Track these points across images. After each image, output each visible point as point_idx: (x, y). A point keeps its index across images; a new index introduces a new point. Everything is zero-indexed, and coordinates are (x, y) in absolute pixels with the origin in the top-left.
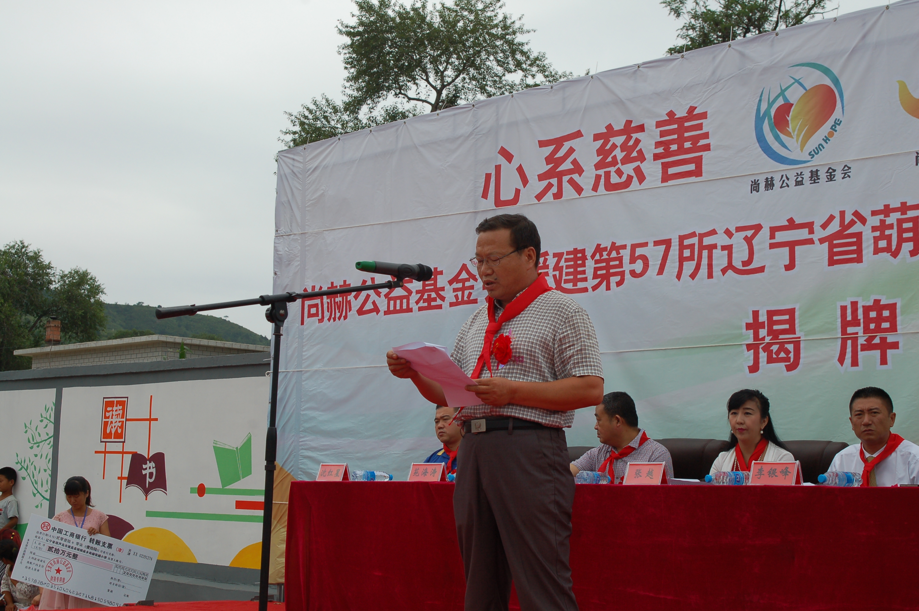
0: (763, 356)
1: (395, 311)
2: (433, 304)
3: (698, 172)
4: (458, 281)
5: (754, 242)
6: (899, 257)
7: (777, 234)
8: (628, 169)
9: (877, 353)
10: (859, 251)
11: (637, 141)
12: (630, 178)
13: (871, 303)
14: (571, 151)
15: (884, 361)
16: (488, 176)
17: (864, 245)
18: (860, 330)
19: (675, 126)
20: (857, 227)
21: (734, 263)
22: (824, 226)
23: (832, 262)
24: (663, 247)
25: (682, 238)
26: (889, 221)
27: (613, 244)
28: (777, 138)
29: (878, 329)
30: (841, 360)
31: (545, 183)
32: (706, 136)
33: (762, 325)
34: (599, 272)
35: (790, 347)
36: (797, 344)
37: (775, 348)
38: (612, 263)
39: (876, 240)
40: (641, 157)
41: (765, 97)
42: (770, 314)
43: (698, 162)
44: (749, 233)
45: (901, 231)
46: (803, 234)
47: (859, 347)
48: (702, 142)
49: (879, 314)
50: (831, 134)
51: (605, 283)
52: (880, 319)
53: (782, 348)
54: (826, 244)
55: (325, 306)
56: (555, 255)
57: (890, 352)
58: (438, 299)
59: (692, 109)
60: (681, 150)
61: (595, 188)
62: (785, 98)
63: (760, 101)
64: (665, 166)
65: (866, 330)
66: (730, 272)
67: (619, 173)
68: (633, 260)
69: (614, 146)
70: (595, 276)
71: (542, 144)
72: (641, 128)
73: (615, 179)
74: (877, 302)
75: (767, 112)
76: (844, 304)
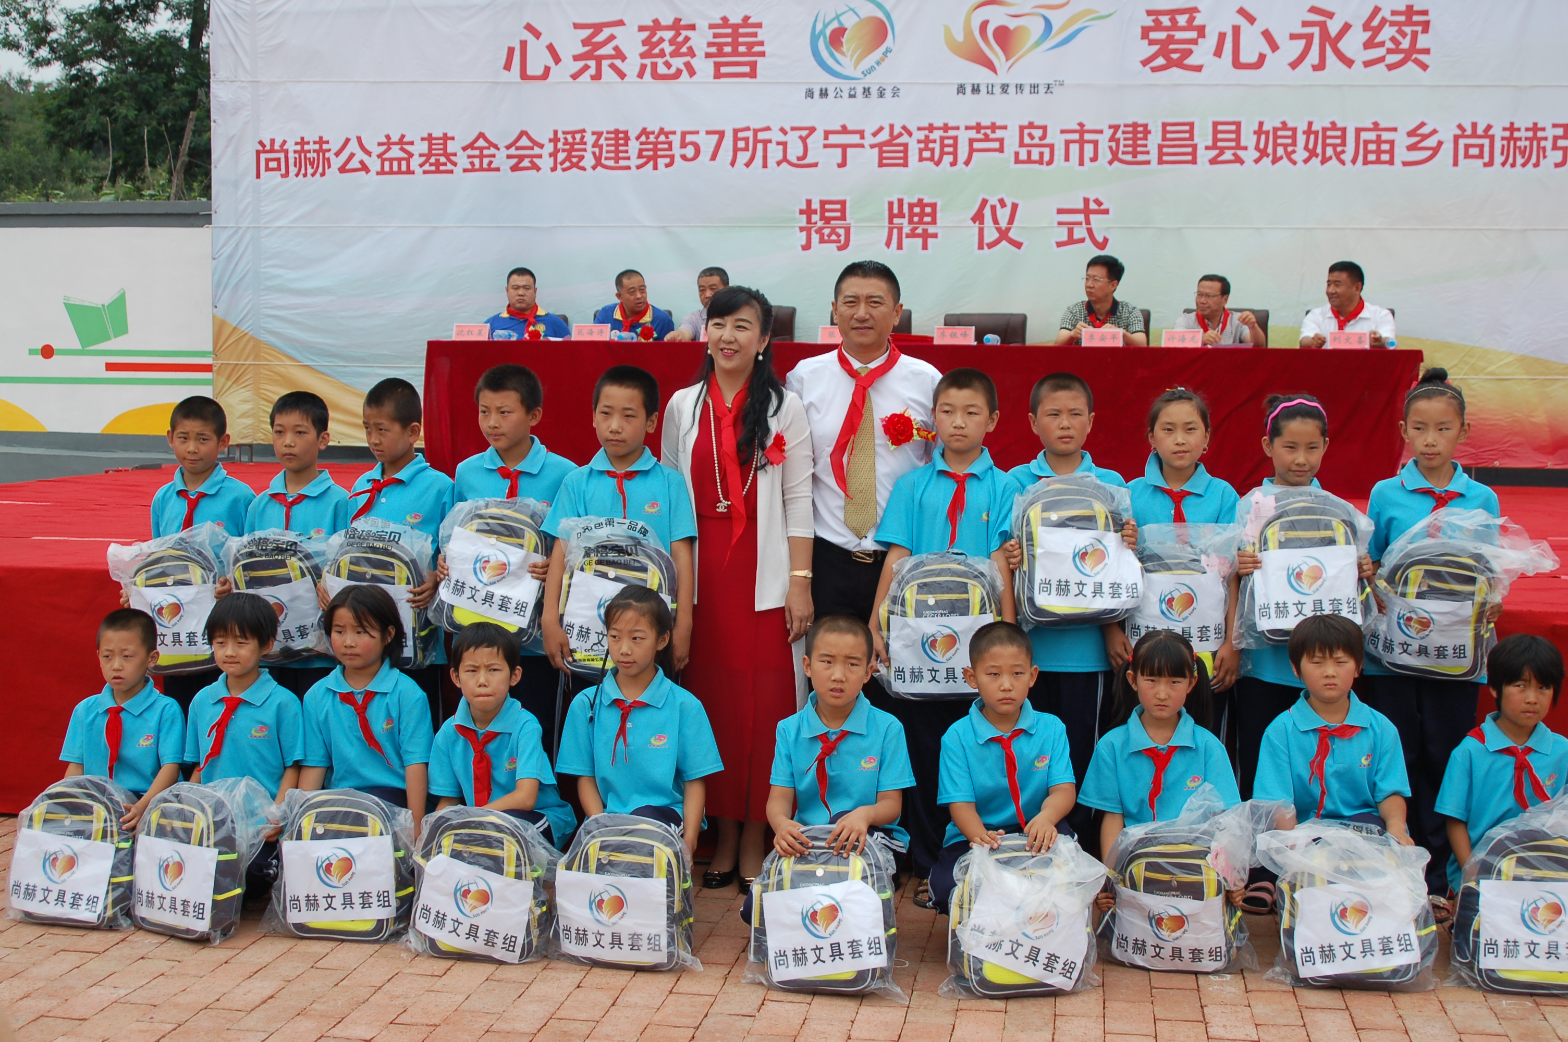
0: (815, 238)
1: (391, 172)
2: (442, 168)
3: (753, 74)
4: (474, 149)
5: (809, 141)
6: (941, 165)
7: (831, 136)
8: (678, 63)
9: (919, 241)
10: (906, 158)
11: (687, 39)
12: (679, 73)
13: (915, 201)
14: (612, 38)
15: (925, 247)
16: (511, 51)
17: (910, 153)
18: (905, 221)
19: (729, 31)
20: (904, 139)
21: (789, 157)
22: (875, 134)
23: (881, 165)
24: (716, 137)
25: (736, 132)
26: (932, 136)
27: (662, 130)
28: (832, 55)
29: (921, 222)
30: (888, 244)
31: (581, 64)
32: (761, 43)
33: (815, 212)
34: (645, 153)
35: (841, 232)
36: (848, 230)
37: (826, 231)
38: (660, 146)
39: (921, 151)
40: (691, 53)
41: (820, 18)
42: (823, 203)
43: (753, 65)
44: (804, 133)
45: (943, 146)
46: (855, 139)
47: (904, 235)
48: (757, 49)
49: (923, 210)
50: (883, 59)
51: (651, 163)
52: (922, 214)
53: (833, 231)
54: (876, 150)
55: (291, 161)
56: (593, 133)
57: (930, 241)
58: (449, 164)
59: (746, 18)
60: (735, 53)
61: (641, 75)
62: (840, 22)
63: (816, 20)
64: (717, 66)
65: (911, 222)
66: (784, 165)
67: (668, 65)
68: (684, 145)
69: (662, 40)
70: (640, 156)
71: (577, 26)
72: (692, 27)
73: (662, 69)
74: (920, 200)
75: (822, 32)
76: (891, 199)
